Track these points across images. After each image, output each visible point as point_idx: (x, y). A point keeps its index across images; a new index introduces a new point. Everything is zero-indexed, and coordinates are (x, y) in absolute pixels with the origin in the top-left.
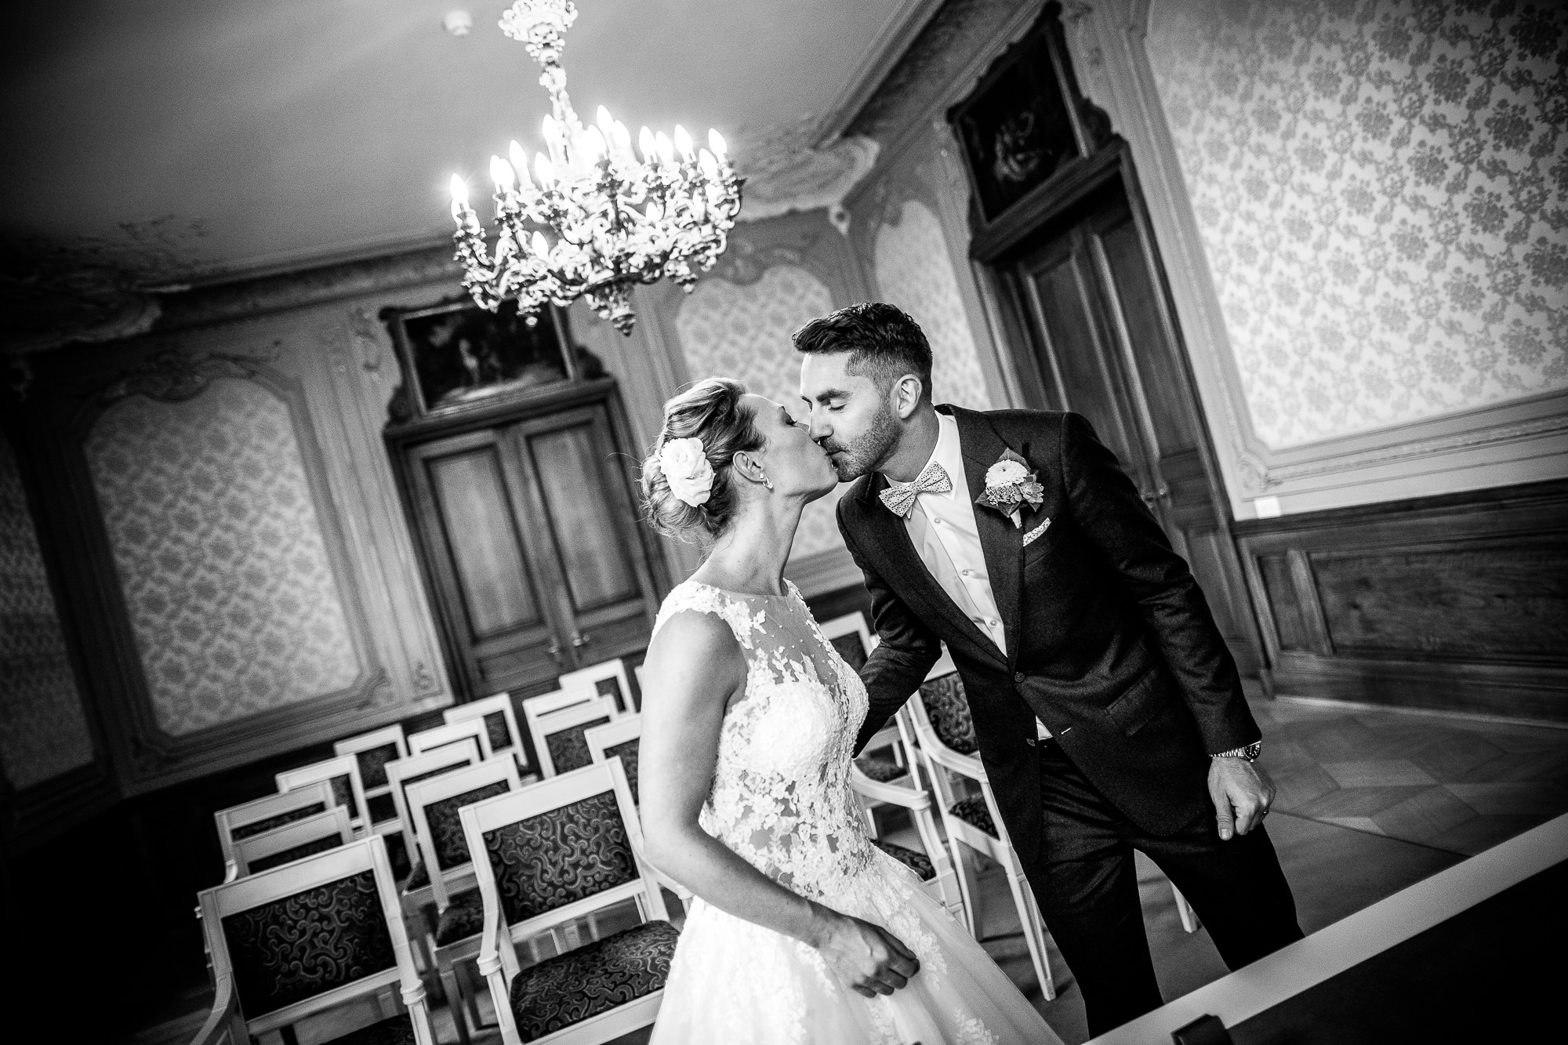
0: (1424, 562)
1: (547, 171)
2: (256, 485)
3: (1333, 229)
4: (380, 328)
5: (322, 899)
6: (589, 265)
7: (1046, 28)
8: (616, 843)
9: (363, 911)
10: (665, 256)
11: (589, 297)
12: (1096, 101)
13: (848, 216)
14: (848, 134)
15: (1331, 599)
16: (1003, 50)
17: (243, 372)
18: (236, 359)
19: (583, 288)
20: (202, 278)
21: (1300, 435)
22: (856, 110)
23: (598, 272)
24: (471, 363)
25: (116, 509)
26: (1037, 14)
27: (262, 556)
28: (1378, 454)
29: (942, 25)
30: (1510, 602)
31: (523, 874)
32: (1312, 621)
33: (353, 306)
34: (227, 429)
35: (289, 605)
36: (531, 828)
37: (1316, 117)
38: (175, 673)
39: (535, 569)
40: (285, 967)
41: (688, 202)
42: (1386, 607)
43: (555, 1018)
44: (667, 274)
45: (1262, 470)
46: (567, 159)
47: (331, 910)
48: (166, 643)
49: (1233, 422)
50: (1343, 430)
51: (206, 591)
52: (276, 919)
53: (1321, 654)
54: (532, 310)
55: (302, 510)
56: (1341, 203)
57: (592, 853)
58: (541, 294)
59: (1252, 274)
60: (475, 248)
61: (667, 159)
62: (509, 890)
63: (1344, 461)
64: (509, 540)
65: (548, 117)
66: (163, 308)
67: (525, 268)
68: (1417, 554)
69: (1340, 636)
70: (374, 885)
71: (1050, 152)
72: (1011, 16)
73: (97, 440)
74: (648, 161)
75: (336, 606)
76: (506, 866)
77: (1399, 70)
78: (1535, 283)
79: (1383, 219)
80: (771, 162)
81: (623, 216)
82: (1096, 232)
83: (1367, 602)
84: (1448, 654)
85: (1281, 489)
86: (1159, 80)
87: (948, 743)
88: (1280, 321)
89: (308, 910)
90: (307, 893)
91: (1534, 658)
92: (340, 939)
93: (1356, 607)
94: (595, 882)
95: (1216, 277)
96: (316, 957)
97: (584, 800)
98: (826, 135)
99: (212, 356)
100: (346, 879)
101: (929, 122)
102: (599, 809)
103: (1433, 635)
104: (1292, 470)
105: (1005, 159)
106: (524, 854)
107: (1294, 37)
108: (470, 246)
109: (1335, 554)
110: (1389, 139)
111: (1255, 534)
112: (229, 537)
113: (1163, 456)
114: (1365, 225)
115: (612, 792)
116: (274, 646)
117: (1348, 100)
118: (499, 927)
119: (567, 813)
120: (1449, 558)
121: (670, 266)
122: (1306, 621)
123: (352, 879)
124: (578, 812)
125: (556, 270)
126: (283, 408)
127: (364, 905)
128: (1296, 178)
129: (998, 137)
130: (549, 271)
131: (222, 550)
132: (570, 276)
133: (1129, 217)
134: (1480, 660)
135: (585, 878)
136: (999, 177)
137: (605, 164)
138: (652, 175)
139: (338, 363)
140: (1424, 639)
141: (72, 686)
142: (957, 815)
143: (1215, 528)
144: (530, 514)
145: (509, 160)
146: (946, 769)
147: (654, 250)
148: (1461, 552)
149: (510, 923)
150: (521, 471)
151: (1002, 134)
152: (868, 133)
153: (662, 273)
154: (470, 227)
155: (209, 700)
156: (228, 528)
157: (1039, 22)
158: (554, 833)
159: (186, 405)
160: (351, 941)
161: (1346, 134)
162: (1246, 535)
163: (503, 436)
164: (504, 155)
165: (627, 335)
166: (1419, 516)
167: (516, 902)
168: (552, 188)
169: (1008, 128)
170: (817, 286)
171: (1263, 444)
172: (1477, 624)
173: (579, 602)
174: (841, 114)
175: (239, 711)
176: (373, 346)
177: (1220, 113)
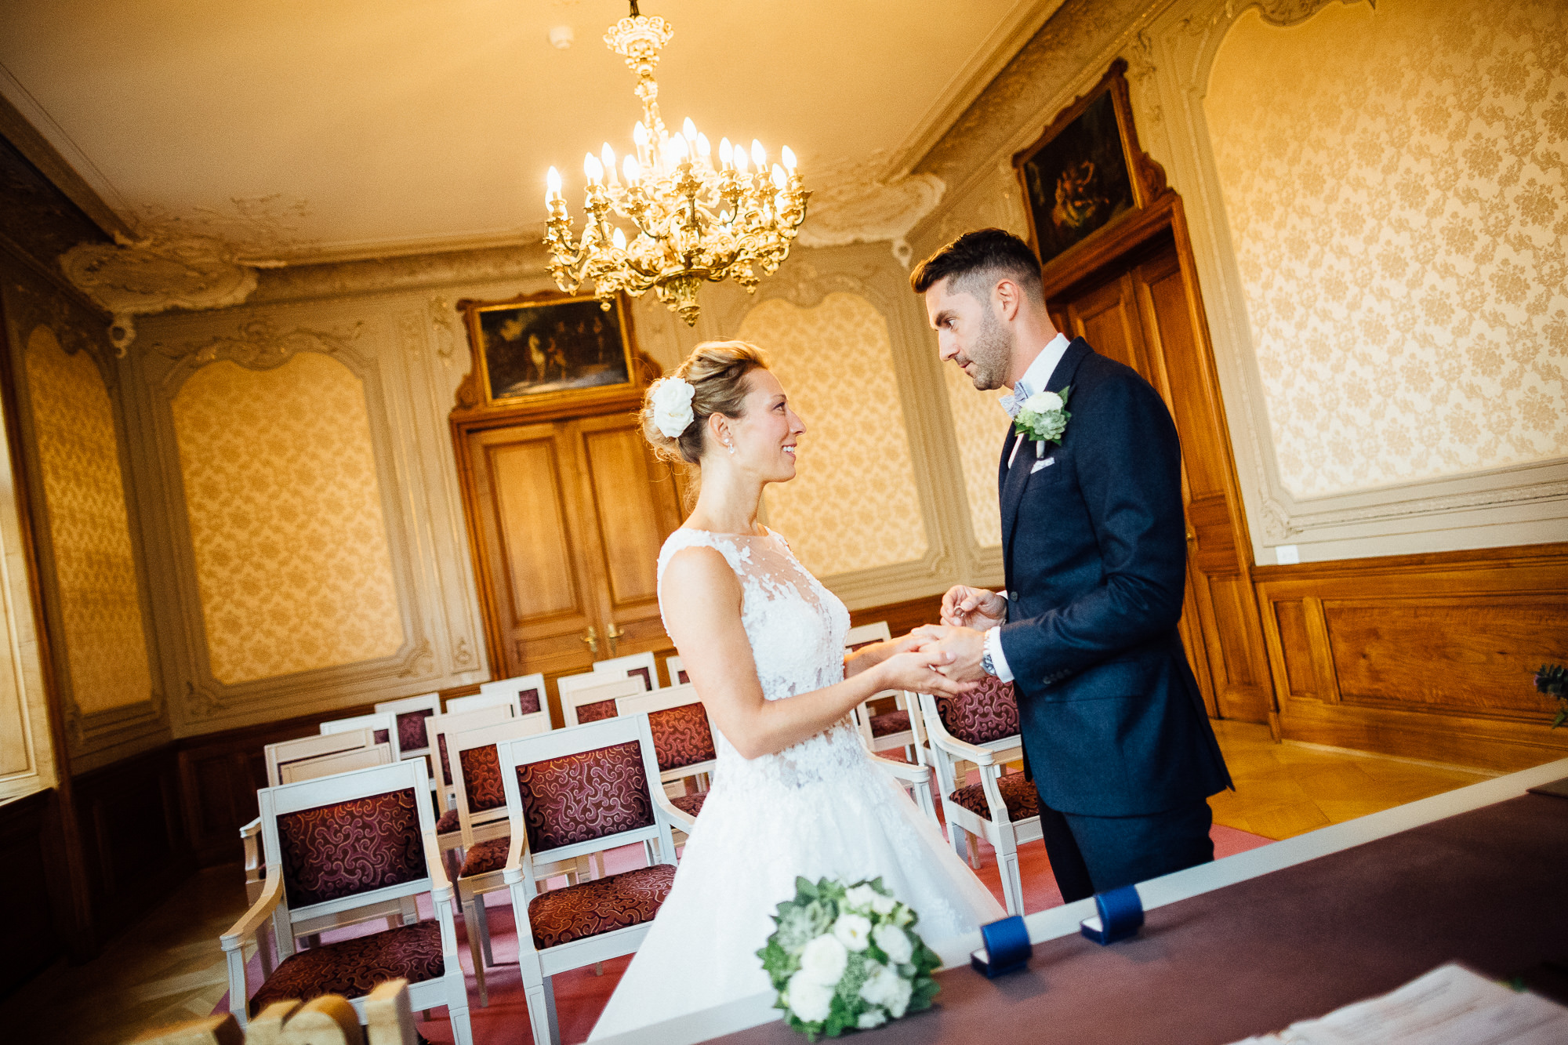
0: (1432, 615)
1: (634, 170)
2: (325, 455)
3: (1366, 290)
4: (456, 318)
5: (366, 809)
6: (663, 258)
7: (1112, 84)
8: (636, 789)
9: (402, 824)
10: (733, 257)
11: (659, 290)
12: (1154, 156)
13: (911, 251)
14: (915, 171)
15: (1342, 647)
16: (1071, 101)
17: (325, 348)
18: (319, 335)
19: (655, 279)
20: (298, 257)
21: (1323, 486)
22: (926, 148)
23: (671, 266)
24: (538, 358)
25: (195, 465)
26: (1105, 69)
27: (324, 522)
28: (1395, 509)
29: (1015, 73)
30: (1510, 659)
31: (549, 808)
32: (1322, 667)
33: (433, 295)
34: (305, 400)
35: (345, 572)
36: (561, 767)
37: (1358, 184)
38: (232, 625)
39: (579, 559)
40: (328, 866)
41: (759, 210)
42: (1392, 657)
43: (567, 931)
44: (732, 274)
45: (1285, 519)
46: (653, 163)
47: (373, 820)
48: (227, 596)
49: (1260, 470)
50: (1364, 484)
51: (269, 550)
52: (324, 822)
53: (1328, 701)
54: (607, 296)
55: (366, 483)
56: (1376, 266)
57: (613, 796)
58: (616, 282)
59: (1288, 329)
60: (563, 233)
61: (742, 168)
62: (535, 821)
63: (1362, 513)
64: (558, 531)
65: (639, 124)
66: (259, 282)
67: (605, 256)
68: (1427, 608)
69: (1348, 684)
70: (414, 802)
71: (1107, 201)
72: (1080, 71)
73: (186, 399)
74: (725, 168)
75: (388, 577)
76: (534, 798)
77: (1438, 144)
78: (1552, 353)
79: (1414, 284)
80: (841, 192)
81: (698, 215)
82: (1144, 280)
83: (1375, 651)
84: (1449, 706)
85: (1301, 537)
86: (1214, 140)
87: (953, 733)
88: (1311, 376)
89: (353, 817)
90: (354, 802)
91: (1530, 715)
92: (378, 848)
93: (1364, 656)
94: (614, 822)
95: (1255, 330)
96: (356, 860)
97: (611, 747)
98: (894, 172)
99: (299, 331)
100: (390, 793)
101: (996, 165)
102: (624, 757)
103: (1436, 687)
104: (1313, 519)
105: (1064, 204)
106: (552, 790)
107: (1343, 107)
108: (559, 231)
109: (1348, 603)
110: (1424, 209)
111: (1272, 580)
112: (296, 501)
113: (1193, 501)
114: (1397, 289)
115: (638, 742)
116: (326, 608)
117: (1388, 170)
118: (523, 853)
119: (595, 756)
120: (1455, 613)
121: (735, 267)
122: (1317, 668)
123: (395, 794)
124: (604, 757)
125: (633, 260)
126: (359, 384)
127: (403, 819)
128: (1336, 240)
129: (1059, 184)
130: (627, 260)
131: (288, 513)
132: (645, 267)
133: (1177, 269)
134: (1476, 713)
135: (605, 817)
136: (1058, 222)
137: (687, 168)
138: (727, 181)
139: (413, 348)
140: (1426, 691)
141: (139, 626)
142: (955, 800)
143: (1238, 575)
144: (580, 508)
145: (600, 159)
146: (949, 755)
147: (723, 251)
148: (1468, 607)
149: (533, 851)
150: (576, 466)
151: (1063, 181)
152: (935, 172)
153: (728, 273)
154: (561, 214)
155: (261, 654)
156: (296, 493)
157: (1106, 77)
158: (580, 774)
159: (268, 374)
160: (389, 849)
161: (1385, 202)
162: (1265, 581)
163: (562, 431)
164: (597, 154)
165: (692, 325)
166: (1430, 570)
167: (540, 832)
168: (637, 185)
169: (1069, 176)
170: (874, 314)
171: (1287, 493)
172: (1479, 679)
173: (618, 599)
174: (911, 152)
175: (288, 667)
176: (449, 334)
177: (1269, 174)
